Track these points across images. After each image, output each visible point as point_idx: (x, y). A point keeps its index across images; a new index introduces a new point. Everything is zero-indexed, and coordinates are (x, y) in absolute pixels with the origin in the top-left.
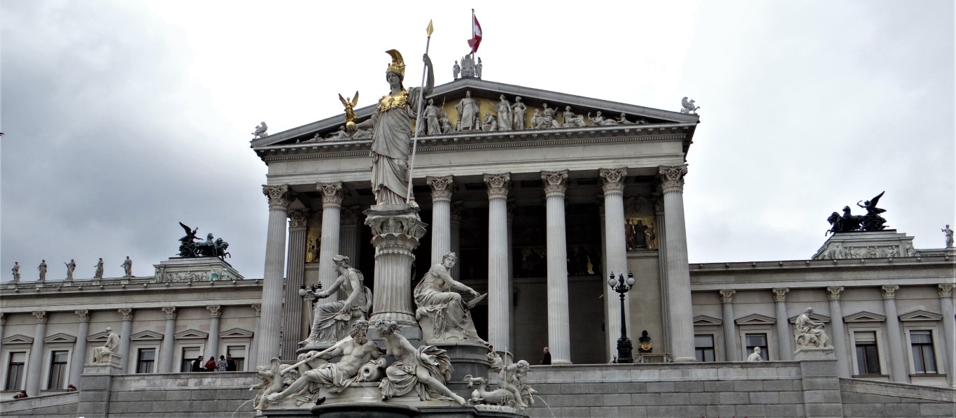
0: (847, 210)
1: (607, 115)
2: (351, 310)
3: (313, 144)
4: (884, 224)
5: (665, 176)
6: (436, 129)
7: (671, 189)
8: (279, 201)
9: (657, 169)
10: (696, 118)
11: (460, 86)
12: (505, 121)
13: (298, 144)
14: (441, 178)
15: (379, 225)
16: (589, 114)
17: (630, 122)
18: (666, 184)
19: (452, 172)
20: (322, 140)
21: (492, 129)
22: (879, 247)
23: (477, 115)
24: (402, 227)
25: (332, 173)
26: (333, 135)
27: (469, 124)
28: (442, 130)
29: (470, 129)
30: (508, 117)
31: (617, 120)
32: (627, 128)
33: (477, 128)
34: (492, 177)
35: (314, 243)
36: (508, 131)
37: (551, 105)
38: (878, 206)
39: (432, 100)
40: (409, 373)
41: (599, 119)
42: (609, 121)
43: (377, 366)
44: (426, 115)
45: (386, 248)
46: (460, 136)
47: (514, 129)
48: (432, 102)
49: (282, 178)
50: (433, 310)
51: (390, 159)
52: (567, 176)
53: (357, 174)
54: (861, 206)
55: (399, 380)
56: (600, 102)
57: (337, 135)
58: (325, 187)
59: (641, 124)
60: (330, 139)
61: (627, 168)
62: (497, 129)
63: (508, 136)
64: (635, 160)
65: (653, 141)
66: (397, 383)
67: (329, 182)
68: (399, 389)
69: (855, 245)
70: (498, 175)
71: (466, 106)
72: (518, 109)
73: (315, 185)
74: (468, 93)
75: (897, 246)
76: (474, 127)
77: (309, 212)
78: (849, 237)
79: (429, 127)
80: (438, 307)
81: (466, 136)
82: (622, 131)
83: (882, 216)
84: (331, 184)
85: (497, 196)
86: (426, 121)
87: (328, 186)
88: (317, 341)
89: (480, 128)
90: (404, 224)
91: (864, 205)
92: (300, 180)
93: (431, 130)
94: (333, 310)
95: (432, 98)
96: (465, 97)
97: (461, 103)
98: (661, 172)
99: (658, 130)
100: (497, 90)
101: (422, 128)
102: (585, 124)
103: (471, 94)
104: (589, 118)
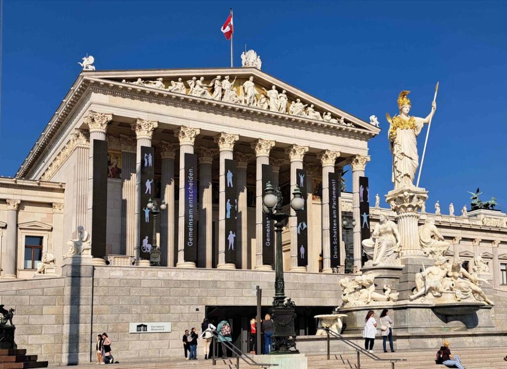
1: (334, 116)
3: (139, 87)
11: (248, 71)
12: (275, 105)
14: (231, 135)
16: (325, 113)
17: (345, 124)
19: (239, 132)
21: (265, 108)
23: (255, 95)
27: (252, 101)
30: (278, 102)
31: (338, 121)
32: (344, 127)
34: (263, 141)
36: (276, 112)
39: (228, 77)
40: (469, 287)
41: (328, 117)
42: (334, 121)
43: (454, 282)
44: (224, 86)
46: (248, 109)
51: (411, 159)
52: (308, 150)
53: (169, 118)
56: (332, 107)
57: (155, 84)
58: (143, 123)
59: (351, 127)
60: (150, 86)
61: (340, 152)
62: (269, 109)
63: (277, 116)
64: (344, 148)
65: (354, 138)
66: (465, 292)
68: (465, 295)
70: (267, 141)
71: (251, 87)
72: (283, 99)
74: (251, 78)
76: (253, 104)
79: (225, 96)
81: (251, 109)
82: (340, 129)
84: (149, 121)
85: (266, 155)
86: (223, 91)
87: (146, 122)
89: (257, 105)
93: (225, 99)
97: (246, 83)
99: (359, 132)
100: (271, 82)
101: (220, 95)
102: (322, 120)
103: (254, 79)
104: (324, 116)
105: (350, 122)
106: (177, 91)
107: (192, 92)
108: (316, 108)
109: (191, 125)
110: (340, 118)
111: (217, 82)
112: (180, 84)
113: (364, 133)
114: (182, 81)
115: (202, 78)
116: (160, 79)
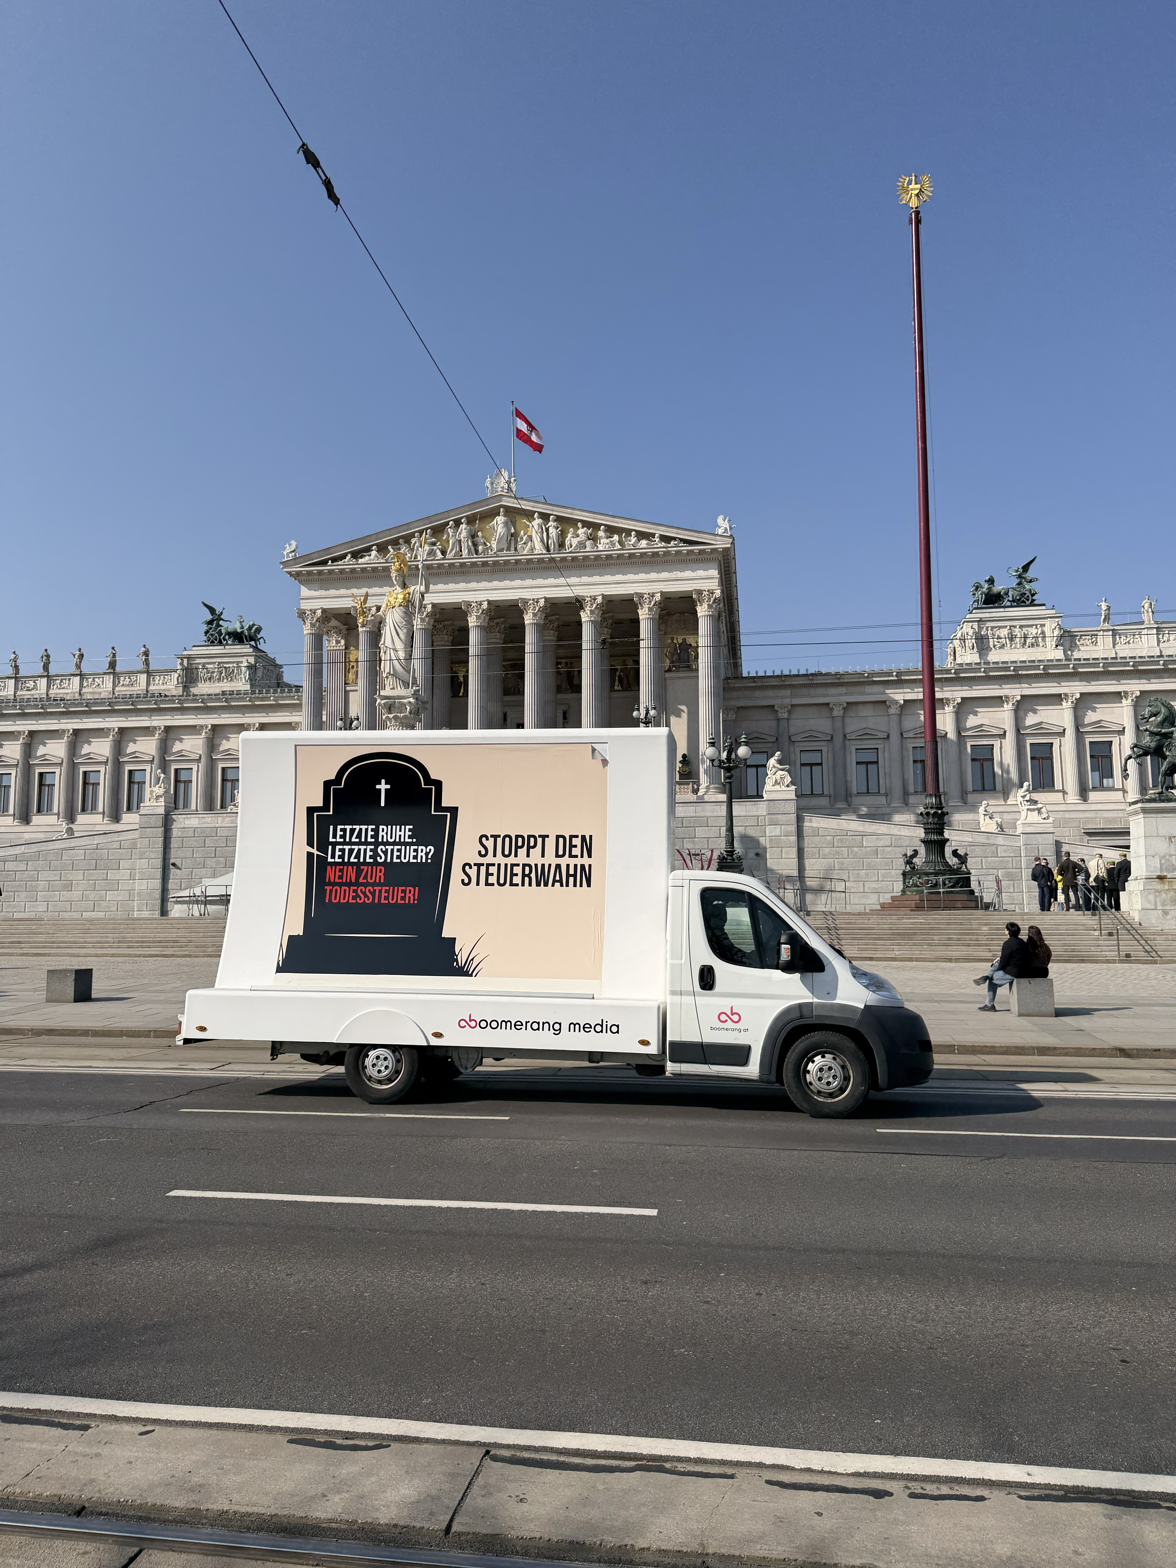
0: (991, 581)
1: (641, 536)
3: (346, 565)
4: (1035, 597)
6: (469, 551)
7: (703, 614)
8: (314, 626)
9: (691, 592)
10: (730, 539)
11: (495, 502)
12: (539, 542)
13: (330, 566)
14: (476, 602)
15: (388, 707)
16: (625, 535)
17: (662, 544)
19: (489, 596)
20: (354, 561)
21: (527, 551)
22: (1021, 626)
23: (512, 534)
24: (406, 709)
26: (365, 556)
27: (504, 545)
28: (476, 552)
29: (505, 550)
30: (542, 537)
31: (651, 542)
32: (661, 550)
34: (526, 601)
36: (541, 554)
37: (586, 524)
39: (465, 519)
41: (633, 540)
42: (644, 543)
44: (460, 535)
46: (494, 559)
47: (548, 549)
48: (466, 521)
49: (315, 601)
51: (395, 650)
52: (601, 600)
56: (634, 523)
57: (370, 556)
59: (675, 545)
60: (363, 561)
61: (662, 592)
62: (532, 551)
63: (542, 560)
64: (670, 583)
65: (688, 562)
69: (994, 624)
70: (533, 599)
71: (500, 526)
72: (551, 530)
73: (347, 609)
74: (502, 511)
75: (1043, 625)
76: (509, 548)
77: (348, 630)
79: (462, 549)
81: (502, 558)
82: (655, 554)
86: (459, 542)
89: (516, 548)
90: (408, 707)
92: (336, 604)
93: (465, 552)
96: (498, 514)
97: (495, 521)
99: (690, 553)
100: (531, 509)
101: (455, 550)
102: (621, 547)
103: (505, 512)
104: (624, 539)
105: (675, 539)
107: (416, 556)
108: (611, 530)
110: (653, 535)
111: (451, 531)
112: (404, 547)
113: (701, 552)
115: (429, 531)
116: (374, 547)
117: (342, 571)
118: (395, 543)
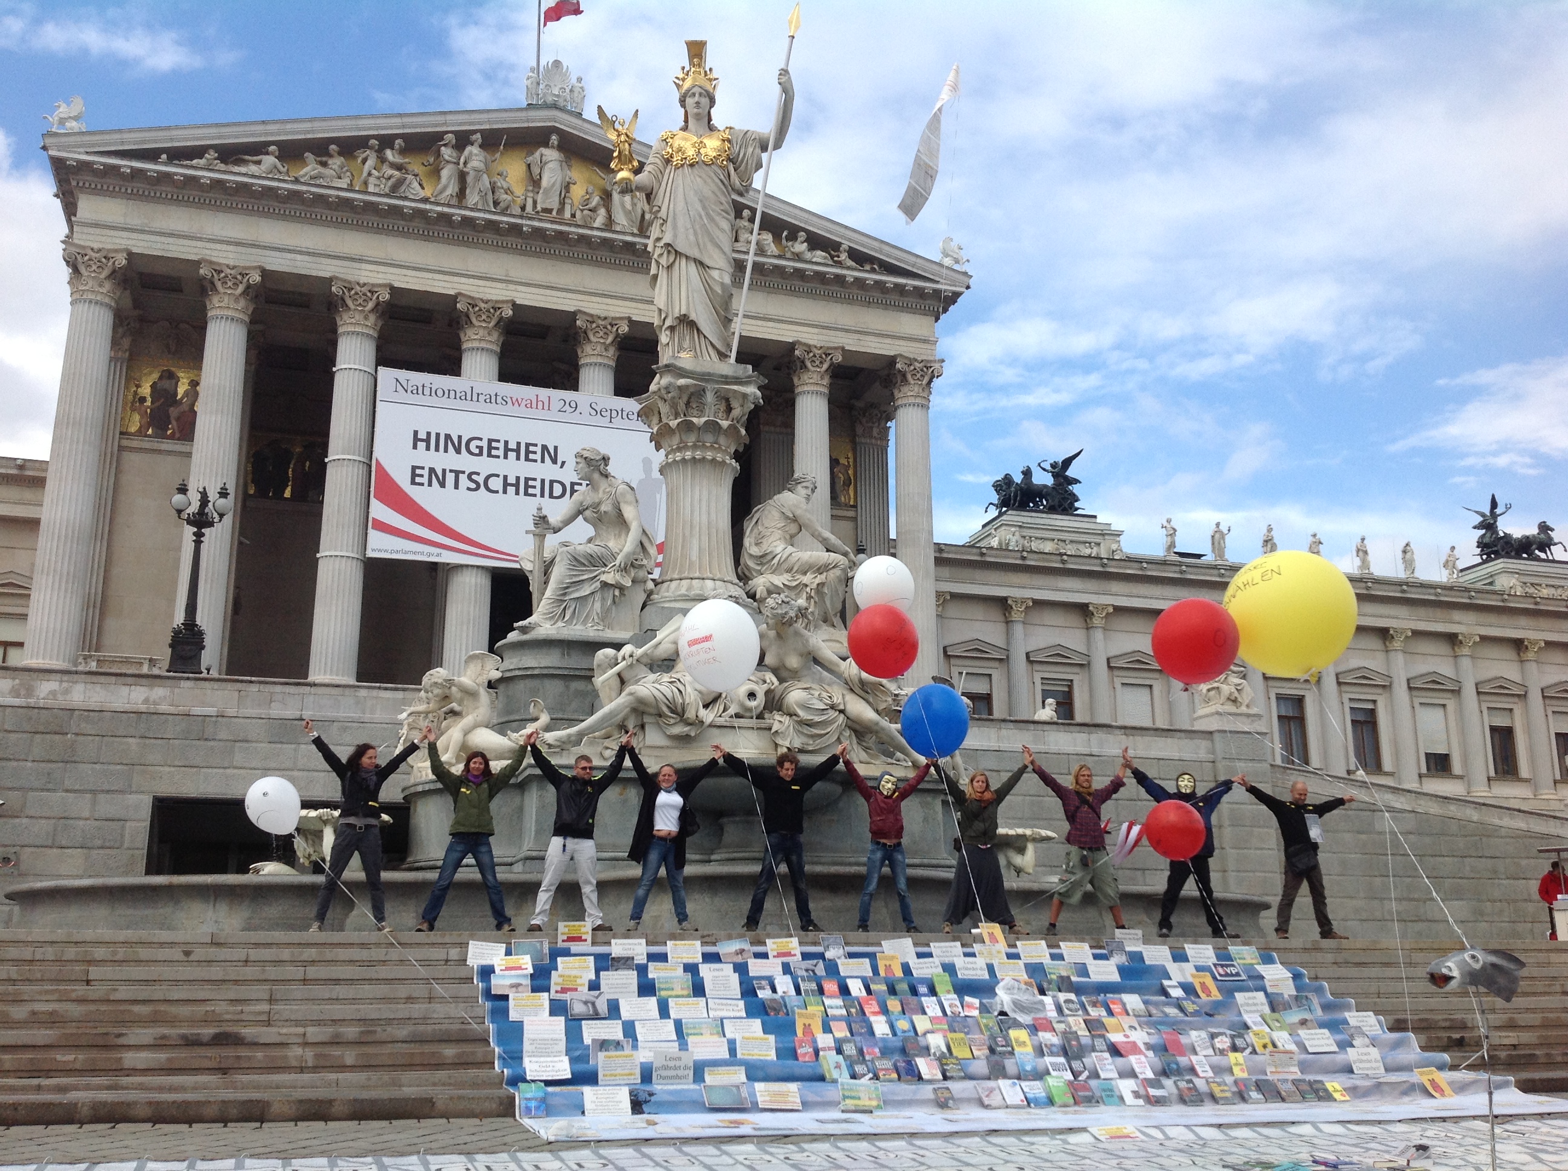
0: (1027, 473)
1: (816, 242)
2: (632, 565)
3: (204, 171)
4: (1077, 505)
5: (904, 375)
6: (484, 197)
7: (912, 400)
8: (101, 286)
9: (892, 361)
10: (966, 279)
11: (539, 119)
12: (628, 213)
14: (487, 302)
15: (685, 398)
16: (785, 233)
17: (854, 264)
18: (905, 389)
19: (515, 294)
20: (222, 167)
21: (599, 221)
22: (1072, 542)
23: (567, 187)
24: (729, 409)
25: (238, 244)
26: (245, 162)
27: (554, 204)
28: (496, 203)
29: (554, 213)
30: (634, 205)
31: (832, 257)
32: (851, 275)
33: (567, 215)
34: (592, 319)
35: (146, 390)
36: (633, 234)
38: (1071, 473)
39: (479, 135)
40: (833, 707)
41: (801, 247)
42: (819, 255)
43: (765, 687)
44: (465, 163)
45: (695, 447)
46: (536, 224)
48: (480, 141)
49: (112, 233)
50: (794, 584)
51: (700, 264)
53: (299, 257)
54: (1044, 470)
55: (817, 719)
56: (806, 216)
57: (259, 163)
58: (219, 272)
59: (873, 271)
60: (243, 170)
61: (843, 349)
62: (610, 222)
63: (633, 244)
64: (857, 336)
65: (886, 306)
66: (809, 724)
67: (232, 263)
68: (812, 736)
69: (1039, 534)
70: (605, 318)
71: (551, 165)
73: (197, 264)
74: (554, 139)
75: (1098, 544)
76: (561, 211)
78: (1029, 520)
79: (468, 191)
80: (807, 579)
81: (549, 226)
82: (840, 280)
83: (1075, 491)
84: (234, 267)
85: (600, 360)
86: (462, 177)
87: (229, 271)
88: (560, 624)
89: (573, 216)
90: (735, 404)
91: (1049, 468)
92: (159, 246)
93: (472, 198)
94: (596, 561)
95: (481, 131)
96: (546, 144)
97: (537, 154)
98: (898, 366)
99: (900, 289)
101: (452, 189)
102: (776, 252)
103: (560, 142)
104: (784, 241)
105: (871, 258)
106: (321, 181)
107: (366, 183)
109: (369, 275)
111: (447, 153)
112: (336, 162)
113: (918, 291)
114: (340, 154)
115: (398, 142)
116: (272, 148)
117: (191, 181)
118: (320, 148)
